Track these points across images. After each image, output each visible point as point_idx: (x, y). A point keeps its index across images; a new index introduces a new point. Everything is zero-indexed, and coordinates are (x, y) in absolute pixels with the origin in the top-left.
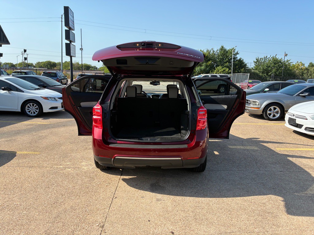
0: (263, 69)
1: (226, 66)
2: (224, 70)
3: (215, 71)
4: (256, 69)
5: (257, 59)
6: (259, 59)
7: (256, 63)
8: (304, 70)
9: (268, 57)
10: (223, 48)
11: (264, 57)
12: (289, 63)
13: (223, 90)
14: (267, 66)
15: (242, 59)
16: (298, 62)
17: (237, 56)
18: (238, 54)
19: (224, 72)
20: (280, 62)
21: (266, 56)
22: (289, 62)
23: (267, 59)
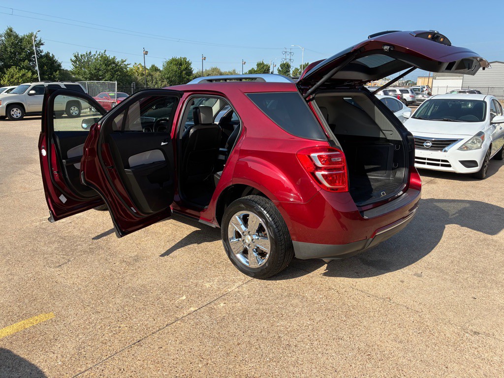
0: (90, 73)
1: (23, 68)
2: (24, 75)
3: (7, 76)
4: (78, 74)
5: (75, 56)
6: (80, 56)
7: (75, 62)
8: (147, 76)
9: (92, 54)
10: (12, 31)
11: (87, 53)
12: (125, 65)
13: (76, 112)
14: (95, 69)
15: (51, 55)
16: (136, 64)
17: (42, 48)
18: (42, 44)
19: (24, 78)
20: (114, 63)
21: (89, 51)
22: (125, 63)
23: (92, 57)
